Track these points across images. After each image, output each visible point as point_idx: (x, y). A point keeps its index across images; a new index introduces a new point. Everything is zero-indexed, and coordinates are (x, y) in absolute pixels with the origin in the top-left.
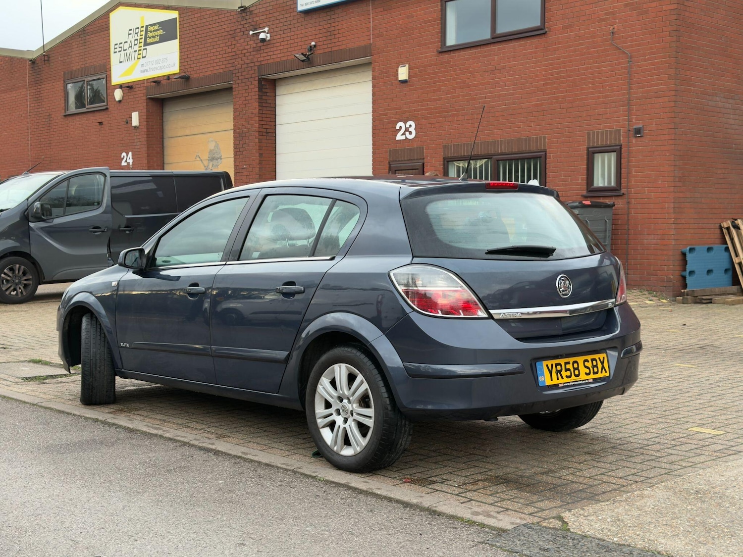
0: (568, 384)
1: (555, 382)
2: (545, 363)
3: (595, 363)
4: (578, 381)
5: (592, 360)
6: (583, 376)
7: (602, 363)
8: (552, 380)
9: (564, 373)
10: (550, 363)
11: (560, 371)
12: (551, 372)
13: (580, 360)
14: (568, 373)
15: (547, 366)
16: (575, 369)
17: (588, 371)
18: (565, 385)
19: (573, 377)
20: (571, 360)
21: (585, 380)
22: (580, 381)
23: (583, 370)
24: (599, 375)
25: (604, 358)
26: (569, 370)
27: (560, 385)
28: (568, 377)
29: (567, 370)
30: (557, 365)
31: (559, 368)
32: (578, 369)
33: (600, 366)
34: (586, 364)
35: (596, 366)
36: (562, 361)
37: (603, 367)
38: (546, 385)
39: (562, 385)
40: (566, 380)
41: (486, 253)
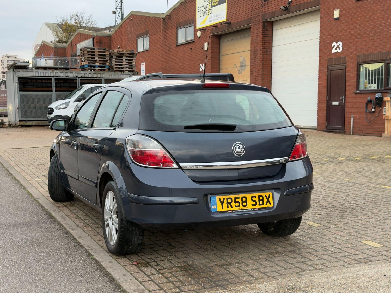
0: (236, 211)
1: (225, 209)
2: (218, 197)
3: (261, 198)
4: (245, 209)
5: (259, 196)
6: (250, 206)
7: (268, 199)
8: (222, 208)
9: (233, 204)
10: (222, 197)
11: (230, 203)
12: (222, 203)
13: (249, 196)
14: (237, 204)
15: (220, 199)
16: (243, 202)
17: (254, 203)
18: (233, 211)
19: (241, 207)
20: (241, 196)
21: (251, 209)
22: (246, 209)
23: (250, 202)
24: (264, 206)
25: (269, 195)
26: (238, 202)
27: (229, 212)
28: (236, 206)
29: (235, 202)
30: (228, 199)
31: (229, 201)
32: (246, 201)
33: (265, 200)
34: (254, 199)
35: (262, 200)
36: (233, 197)
37: (268, 201)
38: (218, 211)
39: (231, 212)
40: (234, 208)
41: (184, 128)
